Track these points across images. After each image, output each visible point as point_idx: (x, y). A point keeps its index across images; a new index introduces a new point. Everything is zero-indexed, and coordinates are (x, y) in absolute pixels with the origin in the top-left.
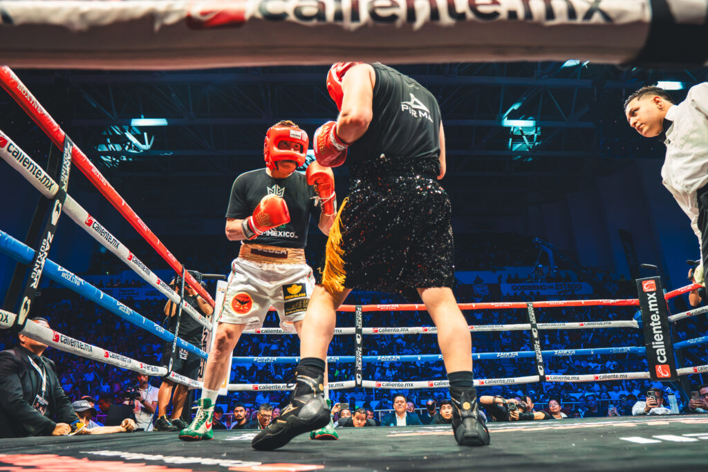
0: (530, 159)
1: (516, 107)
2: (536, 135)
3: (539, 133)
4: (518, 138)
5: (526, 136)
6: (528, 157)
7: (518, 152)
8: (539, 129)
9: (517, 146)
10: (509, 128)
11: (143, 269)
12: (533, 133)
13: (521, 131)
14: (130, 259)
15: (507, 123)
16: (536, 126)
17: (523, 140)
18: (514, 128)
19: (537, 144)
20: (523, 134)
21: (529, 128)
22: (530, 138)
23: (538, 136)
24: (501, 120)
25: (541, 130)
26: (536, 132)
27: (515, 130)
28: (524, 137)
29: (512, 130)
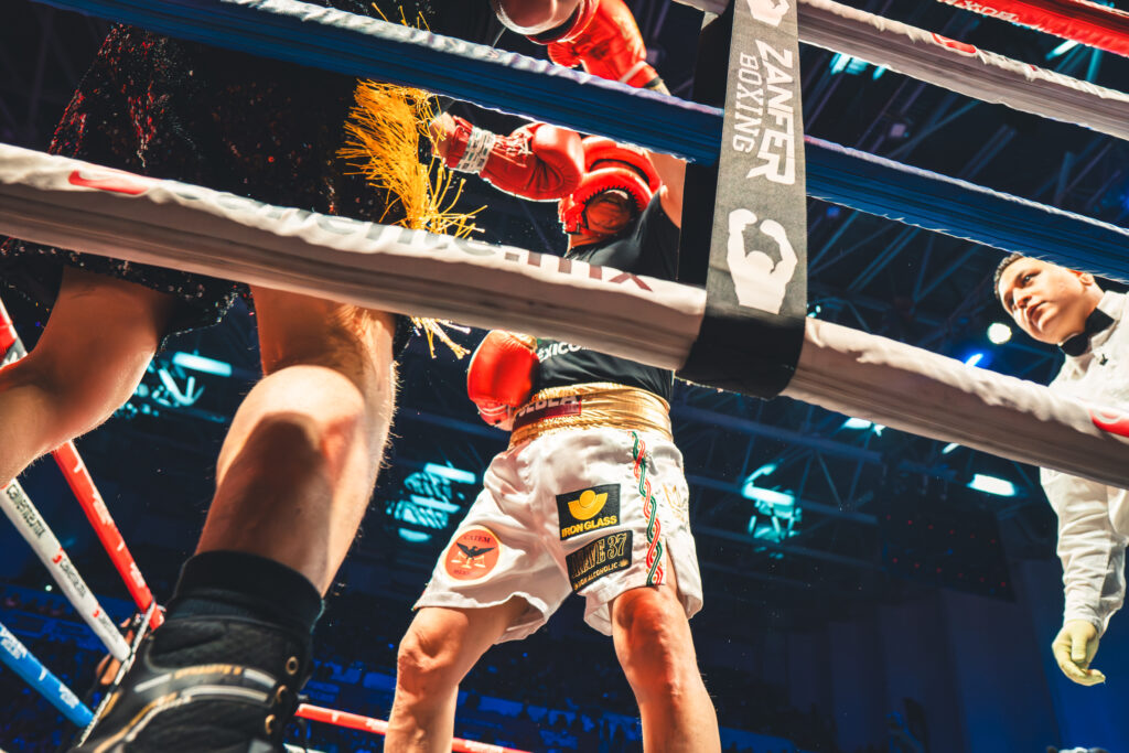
0: (780, 556)
1: (767, 470)
2: (792, 520)
3: (799, 518)
4: (765, 520)
5: (780, 519)
6: (778, 552)
7: (762, 541)
8: (798, 511)
9: (763, 531)
10: (753, 502)
11: (75, 583)
12: (788, 515)
13: (772, 510)
14: (56, 561)
15: (751, 491)
16: (795, 507)
17: (770, 524)
18: (762, 502)
19: (792, 533)
20: (773, 514)
21: (783, 508)
22: (784, 523)
23: (796, 523)
24: (742, 485)
25: (803, 514)
26: (794, 515)
27: (763, 507)
28: (775, 520)
29: (757, 505)
